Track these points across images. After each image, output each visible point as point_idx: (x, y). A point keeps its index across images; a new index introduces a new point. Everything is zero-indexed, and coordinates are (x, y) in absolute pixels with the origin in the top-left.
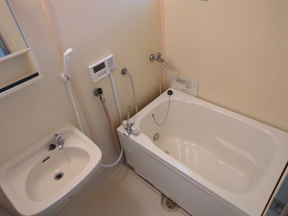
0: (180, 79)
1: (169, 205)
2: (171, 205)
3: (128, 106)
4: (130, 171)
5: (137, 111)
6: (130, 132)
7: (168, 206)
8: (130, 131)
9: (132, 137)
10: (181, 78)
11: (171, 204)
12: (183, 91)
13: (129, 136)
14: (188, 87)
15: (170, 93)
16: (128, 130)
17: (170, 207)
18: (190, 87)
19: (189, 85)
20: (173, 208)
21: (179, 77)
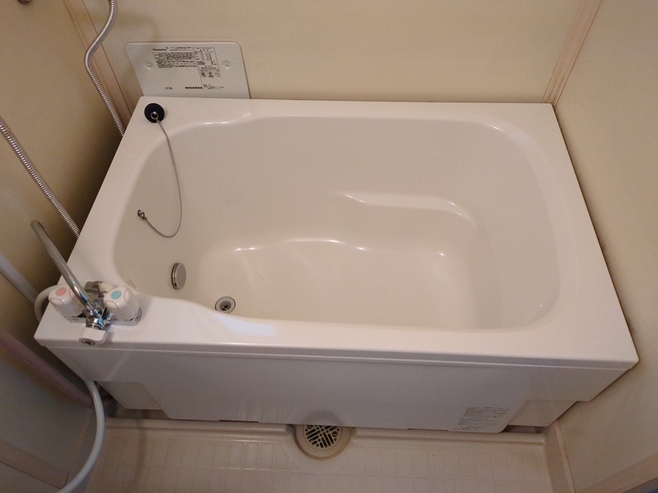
0: (168, 51)
1: (320, 438)
2: (324, 433)
3: (32, 225)
4: (147, 423)
5: (75, 228)
6: (105, 322)
7: (318, 443)
8: (104, 317)
9: (121, 333)
10: (170, 46)
11: (322, 433)
12: (193, 91)
13: (110, 335)
14: (207, 74)
15: (155, 113)
16: (92, 317)
17: (327, 442)
18: (213, 72)
19: (208, 63)
20: (333, 438)
21: (161, 45)
